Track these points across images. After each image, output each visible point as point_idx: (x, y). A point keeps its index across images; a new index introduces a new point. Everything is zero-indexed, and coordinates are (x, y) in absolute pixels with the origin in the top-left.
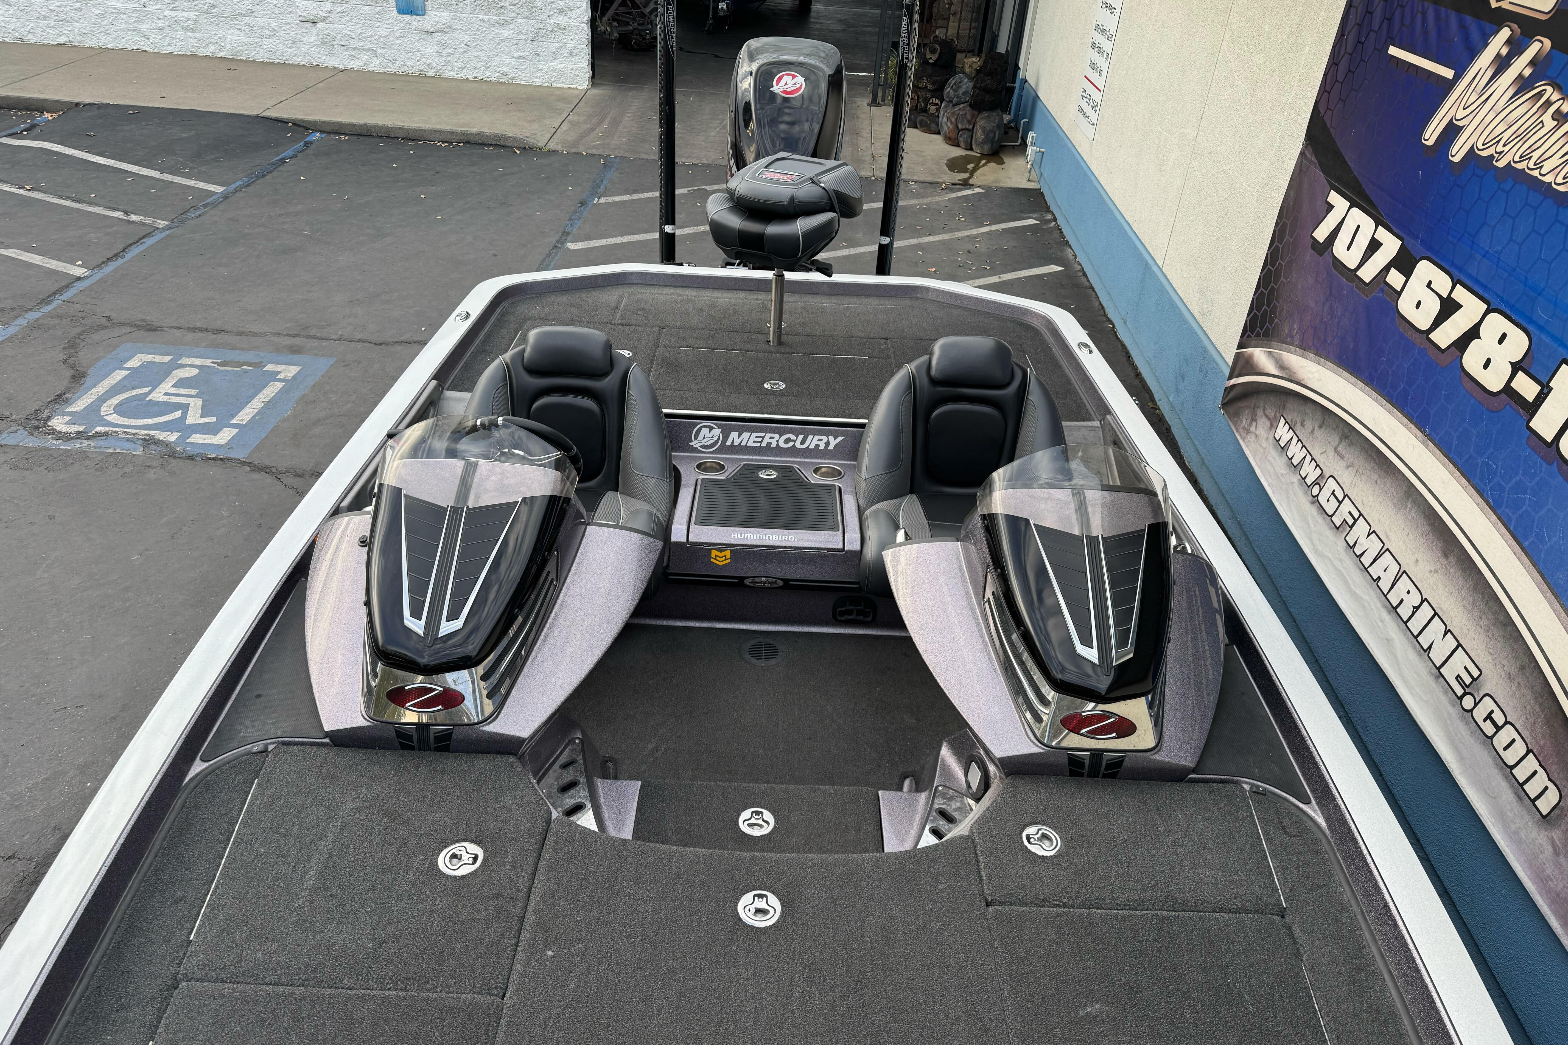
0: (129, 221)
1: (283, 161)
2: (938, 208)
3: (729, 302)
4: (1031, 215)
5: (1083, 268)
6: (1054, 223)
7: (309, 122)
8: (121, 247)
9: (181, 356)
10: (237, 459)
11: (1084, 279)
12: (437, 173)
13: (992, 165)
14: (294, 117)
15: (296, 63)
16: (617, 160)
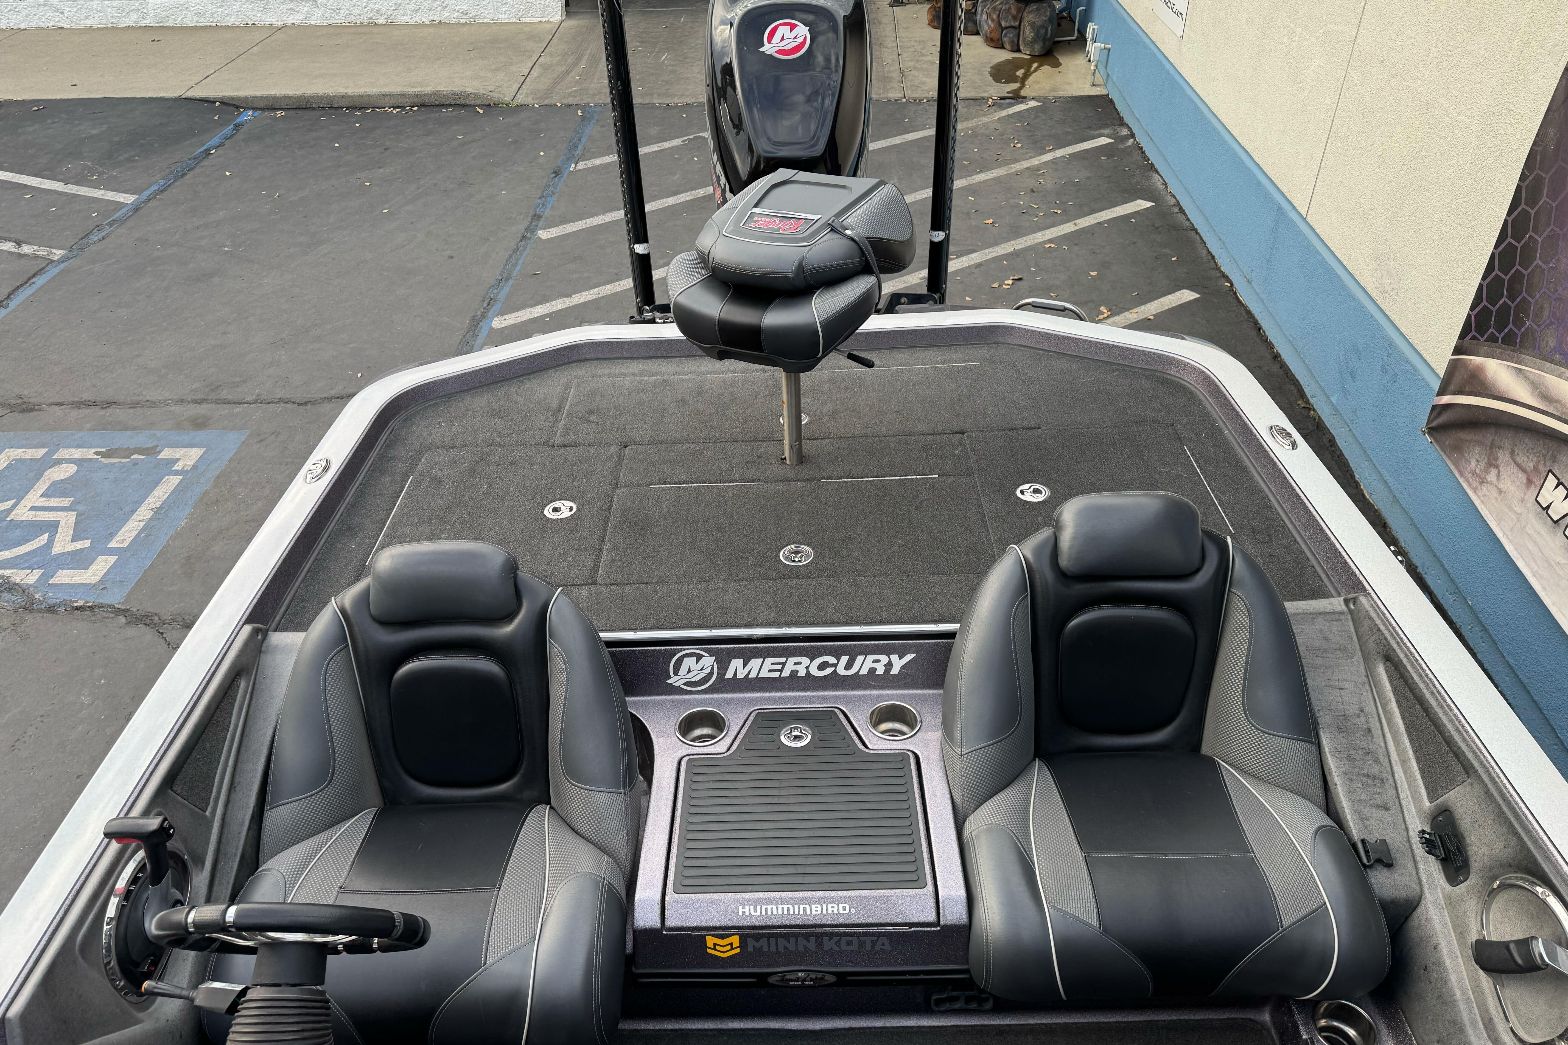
0: (21, 256)
1: (207, 153)
2: (987, 132)
3: (724, 381)
4: (1102, 131)
5: (1178, 201)
6: (1132, 140)
7: (239, 99)
8: (6, 292)
9: (58, 447)
10: (109, 606)
11: (1181, 217)
12: (386, 149)
13: (1046, 68)
14: (220, 94)
15: (229, 24)
16: (598, 109)
